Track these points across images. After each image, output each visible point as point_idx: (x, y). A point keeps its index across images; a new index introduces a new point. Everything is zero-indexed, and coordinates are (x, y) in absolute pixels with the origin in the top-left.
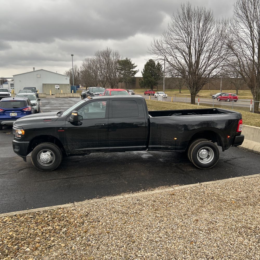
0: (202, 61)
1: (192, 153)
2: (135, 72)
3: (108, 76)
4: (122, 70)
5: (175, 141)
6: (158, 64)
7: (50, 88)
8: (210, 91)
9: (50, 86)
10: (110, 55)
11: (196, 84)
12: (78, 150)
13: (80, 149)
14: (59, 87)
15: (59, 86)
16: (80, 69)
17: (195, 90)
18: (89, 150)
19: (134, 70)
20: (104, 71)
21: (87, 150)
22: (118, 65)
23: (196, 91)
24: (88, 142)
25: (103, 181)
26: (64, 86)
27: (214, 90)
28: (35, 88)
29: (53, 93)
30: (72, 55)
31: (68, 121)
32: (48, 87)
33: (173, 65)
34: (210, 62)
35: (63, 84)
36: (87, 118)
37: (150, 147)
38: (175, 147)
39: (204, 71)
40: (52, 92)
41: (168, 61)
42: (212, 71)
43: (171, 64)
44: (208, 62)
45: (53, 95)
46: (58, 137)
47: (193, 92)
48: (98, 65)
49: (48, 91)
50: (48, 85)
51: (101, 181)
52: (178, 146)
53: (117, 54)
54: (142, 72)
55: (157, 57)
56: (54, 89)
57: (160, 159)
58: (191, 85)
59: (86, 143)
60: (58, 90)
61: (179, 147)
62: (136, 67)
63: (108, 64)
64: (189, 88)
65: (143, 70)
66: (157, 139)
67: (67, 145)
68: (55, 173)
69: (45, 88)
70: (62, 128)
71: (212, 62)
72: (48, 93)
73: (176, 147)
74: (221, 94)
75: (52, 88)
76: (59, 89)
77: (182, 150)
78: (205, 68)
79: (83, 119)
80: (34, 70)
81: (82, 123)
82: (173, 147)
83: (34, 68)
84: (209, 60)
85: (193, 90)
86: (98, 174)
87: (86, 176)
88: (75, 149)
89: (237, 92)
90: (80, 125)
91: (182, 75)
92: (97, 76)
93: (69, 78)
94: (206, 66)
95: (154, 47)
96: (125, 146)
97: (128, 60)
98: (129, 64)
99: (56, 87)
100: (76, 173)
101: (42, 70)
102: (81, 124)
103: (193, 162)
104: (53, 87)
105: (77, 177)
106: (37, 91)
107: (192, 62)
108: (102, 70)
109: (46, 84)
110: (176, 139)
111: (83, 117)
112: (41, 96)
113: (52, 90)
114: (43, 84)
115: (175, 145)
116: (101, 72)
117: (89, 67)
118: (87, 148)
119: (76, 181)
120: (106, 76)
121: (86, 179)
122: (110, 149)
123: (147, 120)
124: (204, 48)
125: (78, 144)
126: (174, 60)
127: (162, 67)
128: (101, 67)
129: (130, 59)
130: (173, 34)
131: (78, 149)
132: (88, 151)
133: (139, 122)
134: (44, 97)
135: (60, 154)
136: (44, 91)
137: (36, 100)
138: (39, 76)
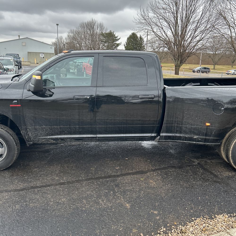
0: (188, 33)
1: (232, 148)
2: (118, 45)
3: (92, 46)
4: (105, 42)
5: (207, 129)
6: (141, 37)
7: (35, 57)
8: (188, 65)
9: (35, 55)
10: (95, 26)
11: (181, 56)
12: (45, 138)
13: (48, 137)
14: (44, 56)
15: (43, 54)
16: (65, 40)
17: (179, 62)
18: (63, 138)
19: (117, 42)
20: (88, 42)
21: (60, 138)
22: (102, 38)
23: (181, 63)
24: (62, 126)
25: (86, 198)
26: (49, 55)
27: (192, 65)
28: (18, 55)
29: (38, 62)
30: (57, 25)
31: (28, 89)
32: (33, 55)
33: (158, 35)
34: (196, 33)
35: (48, 53)
36: (62, 86)
37: (162, 136)
38: (204, 137)
39: (190, 43)
40: (36, 60)
41: (154, 32)
42: (197, 43)
43: (157, 34)
44: (194, 33)
45: (38, 63)
46: (10, 116)
47: (178, 64)
48: (83, 36)
49: (33, 59)
50: (33, 53)
51: (83, 198)
52: (210, 136)
53: (101, 25)
54: (124, 44)
55: (143, 27)
56: (39, 58)
57: (171, 151)
58: (176, 56)
59: (58, 127)
60: (42, 59)
61: (211, 138)
62: (119, 40)
63: (92, 35)
64: (174, 60)
65: (126, 42)
66: (176, 123)
67: (26, 129)
68: (7, 174)
69: (30, 56)
70: (16, 101)
71: (199, 34)
72: (33, 62)
73: (207, 138)
74: (201, 68)
75: (37, 57)
76: (43, 57)
77: (216, 143)
78: (191, 40)
79: (55, 86)
80: (19, 38)
81: (53, 93)
82: (202, 137)
83: (19, 36)
84: (195, 32)
85: (178, 62)
86: (78, 181)
87: (57, 185)
88: (40, 136)
89: (214, 67)
90: (49, 96)
91: (168, 46)
92: (81, 47)
93: (53, 48)
94: (192, 38)
95: (140, 16)
96: (123, 133)
97: (112, 32)
98: (112, 36)
99: (41, 56)
100: (40, 176)
101: (27, 38)
102: (51, 96)
103: (232, 162)
104: (38, 55)
105: (41, 187)
106: (20, 58)
107: (178, 33)
108: (86, 41)
109: (31, 52)
110: (208, 124)
111: (55, 83)
112: (25, 64)
113: (36, 59)
114: (28, 52)
115: (206, 135)
116: (86, 43)
117: (74, 38)
118: (60, 134)
119: (38, 197)
120: (90, 47)
121: (56, 192)
122: (98, 137)
123: (161, 92)
124: (191, 19)
125: (44, 128)
126: (159, 31)
127: (144, 41)
128: (85, 37)
129: (113, 32)
130: (161, 2)
131: (45, 136)
132: (62, 140)
133: (149, 95)
134: (28, 65)
135: (15, 143)
136: (29, 59)
137: (13, 65)
138: (24, 44)
